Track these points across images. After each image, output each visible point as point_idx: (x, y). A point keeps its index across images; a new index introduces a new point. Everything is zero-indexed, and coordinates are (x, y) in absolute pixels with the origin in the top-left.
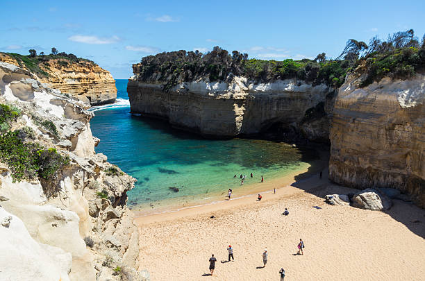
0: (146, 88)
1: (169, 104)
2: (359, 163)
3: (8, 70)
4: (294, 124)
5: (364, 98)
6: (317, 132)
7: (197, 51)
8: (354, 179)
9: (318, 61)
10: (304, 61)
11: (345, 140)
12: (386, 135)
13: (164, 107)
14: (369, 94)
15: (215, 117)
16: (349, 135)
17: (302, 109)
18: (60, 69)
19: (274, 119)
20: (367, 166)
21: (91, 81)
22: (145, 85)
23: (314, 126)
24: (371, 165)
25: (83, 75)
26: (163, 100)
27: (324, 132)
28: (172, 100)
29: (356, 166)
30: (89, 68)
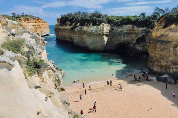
0: (63, 29)
1: (74, 36)
2: (161, 63)
3: (14, 24)
4: (131, 45)
5: (163, 34)
6: (142, 49)
7: (86, 12)
8: (159, 70)
9: (141, 16)
10: (135, 16)
11: (155, 53)
12: (173, 50)
13: (71, 37)
14: (165, 32)
15: (95, 42)
16: (157, 50)
17: (135, 38)
18: (25, 21)
19: (122, 43)
20: (164, 64)
21: (39, 26)
22: (62, 28)
23: (140, 46)
24: (167, 64)
25: (35, 24)
26: (71, 34)
27: (145, 49)
28: (75, 34)
29: (160, 64)
30: (38, 21)
